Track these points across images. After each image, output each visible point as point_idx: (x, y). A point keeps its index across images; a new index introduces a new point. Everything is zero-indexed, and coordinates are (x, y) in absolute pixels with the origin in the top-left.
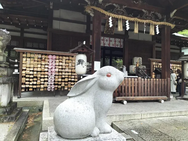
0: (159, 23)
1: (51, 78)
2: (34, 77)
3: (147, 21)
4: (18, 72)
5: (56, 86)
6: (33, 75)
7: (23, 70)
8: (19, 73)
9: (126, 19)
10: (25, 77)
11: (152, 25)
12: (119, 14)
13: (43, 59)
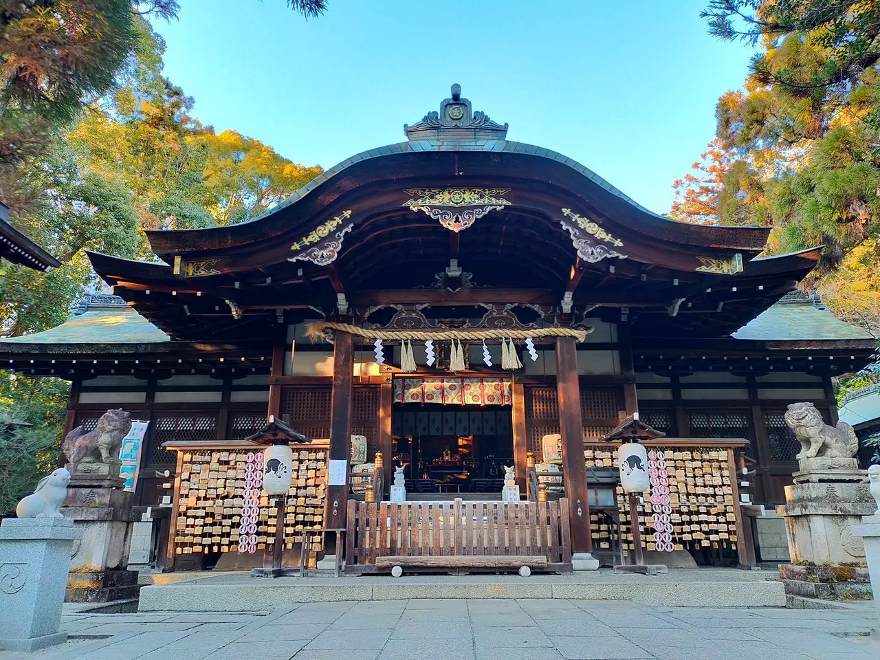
0: (531, 333)
1: (249, 516)
2: (207, 515)
3: (491, 333)
4: (171, 502)
5: (263, 539)
6: (204, 508)
7: (182, 496)
8: (171, 506)
9: (423, 339)
10: (185, 515)
11: (508, 344)
12: (404, 328)
13: (232, 463)
